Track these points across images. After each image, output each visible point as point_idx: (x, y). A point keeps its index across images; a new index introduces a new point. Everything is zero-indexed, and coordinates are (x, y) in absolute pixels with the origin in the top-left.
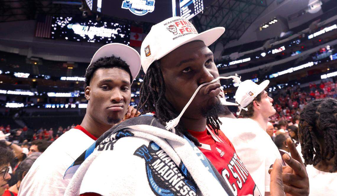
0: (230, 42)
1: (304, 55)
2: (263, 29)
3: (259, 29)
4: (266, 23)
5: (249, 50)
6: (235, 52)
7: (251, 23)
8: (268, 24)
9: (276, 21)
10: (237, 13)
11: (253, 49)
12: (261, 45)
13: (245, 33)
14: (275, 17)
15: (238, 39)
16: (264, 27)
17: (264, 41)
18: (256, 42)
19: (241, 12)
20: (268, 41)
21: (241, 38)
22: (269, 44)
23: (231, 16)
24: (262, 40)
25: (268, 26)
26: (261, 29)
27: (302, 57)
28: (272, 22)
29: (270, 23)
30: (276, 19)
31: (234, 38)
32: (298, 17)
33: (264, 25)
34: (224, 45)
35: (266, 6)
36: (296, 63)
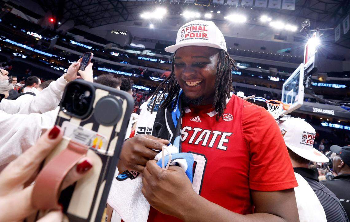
0: (83, 26)
1: (129, 67)
2: (113, 33)
3: (111, 31)
4: (118, 31)
5: (94, 41)
6: (82, 36)
7: (108, 24)
8: (119, 32)
9: (126, 34)
10: (103, 9)
11: (97, 42)
12: (105, 44)
13: (99, 27)
14: (126, 31)
15: (91, 27)
16: (115, 32)
17: (109, 42)
18: (103, 39)
19: (106, 10)
20: (112, 44)
21: (93, 29)
22: (111, 46)
23: (97, 8)
24: (109, 40)
25: (118, 33)
26: (112, 32)
27: (127, 67)
28: (123, 33)
29: (121, 33)
30: (126, 33)
31: (87, 25)
32: (140, 41)
33: (116, 31)
34: (76, 25)
35: (126, 20)
36: (121, 69)
